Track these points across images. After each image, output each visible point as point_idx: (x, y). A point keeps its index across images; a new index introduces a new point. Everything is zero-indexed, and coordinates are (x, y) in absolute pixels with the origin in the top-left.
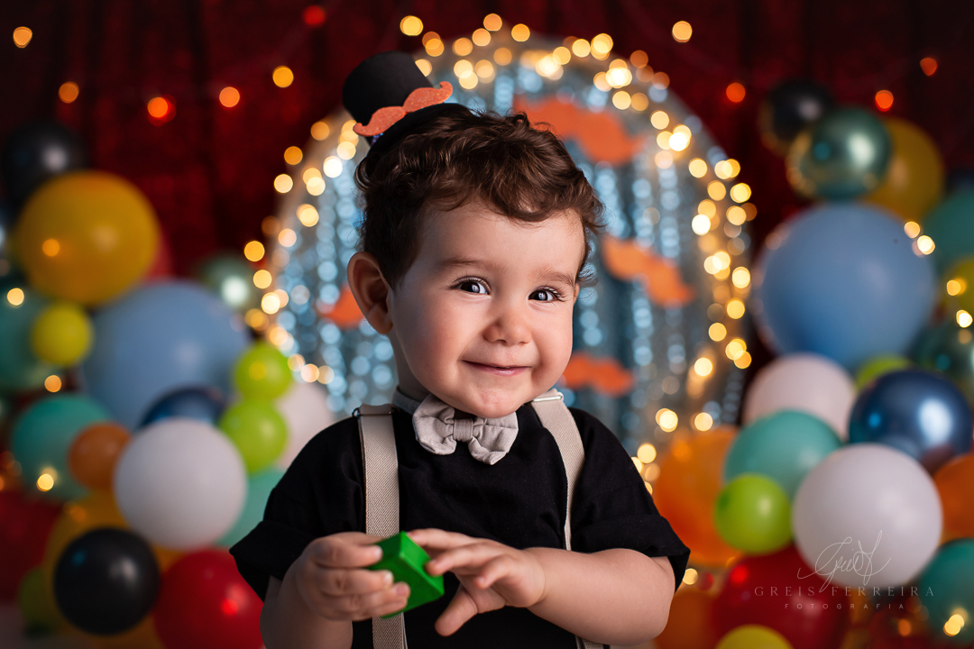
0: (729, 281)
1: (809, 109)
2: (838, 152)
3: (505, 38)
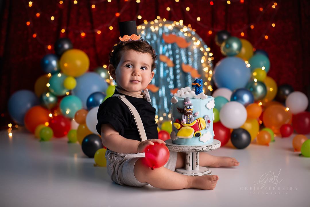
0: (208, 73)
1: (225, 37)
2: (231, 46)
3: (161, 21)
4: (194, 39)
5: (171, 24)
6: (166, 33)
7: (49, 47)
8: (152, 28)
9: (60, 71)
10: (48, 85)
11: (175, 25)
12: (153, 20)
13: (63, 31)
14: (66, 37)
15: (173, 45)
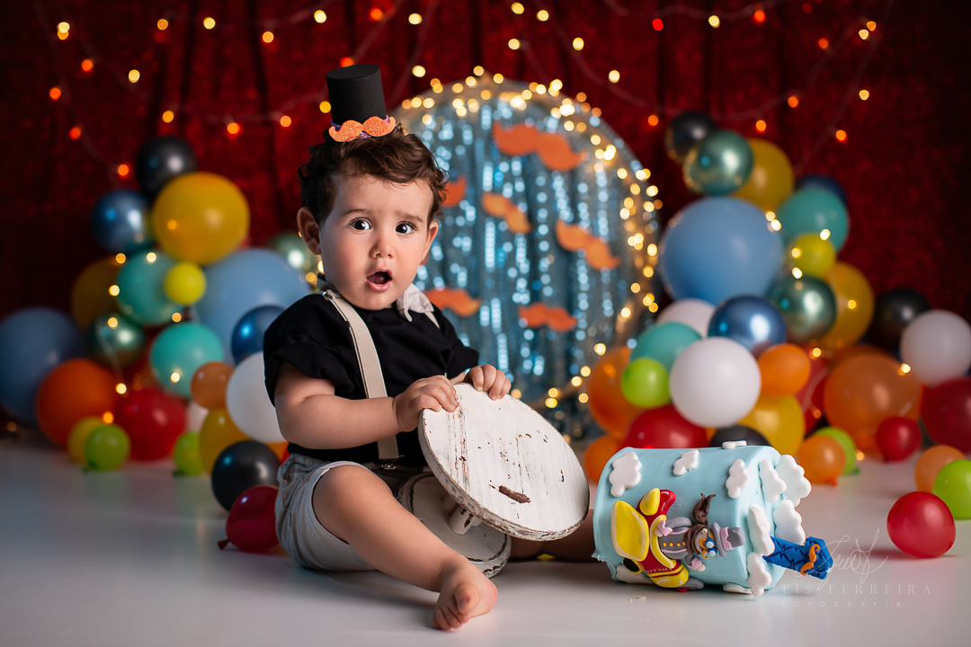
0: (644, 251)
1: (698, 133)
2: (716, 162)
3: (486, 81)
4: (596, 140)
5: (520, 92)
6: (503, 120)
7: (123, 170)
8: (458, 106)
9: (152, 245)
10: (114, 291)
11: (534, 94)
12: (461, 78)
13: (168, 117)
14: (178, 136)
15: (527, 160)
